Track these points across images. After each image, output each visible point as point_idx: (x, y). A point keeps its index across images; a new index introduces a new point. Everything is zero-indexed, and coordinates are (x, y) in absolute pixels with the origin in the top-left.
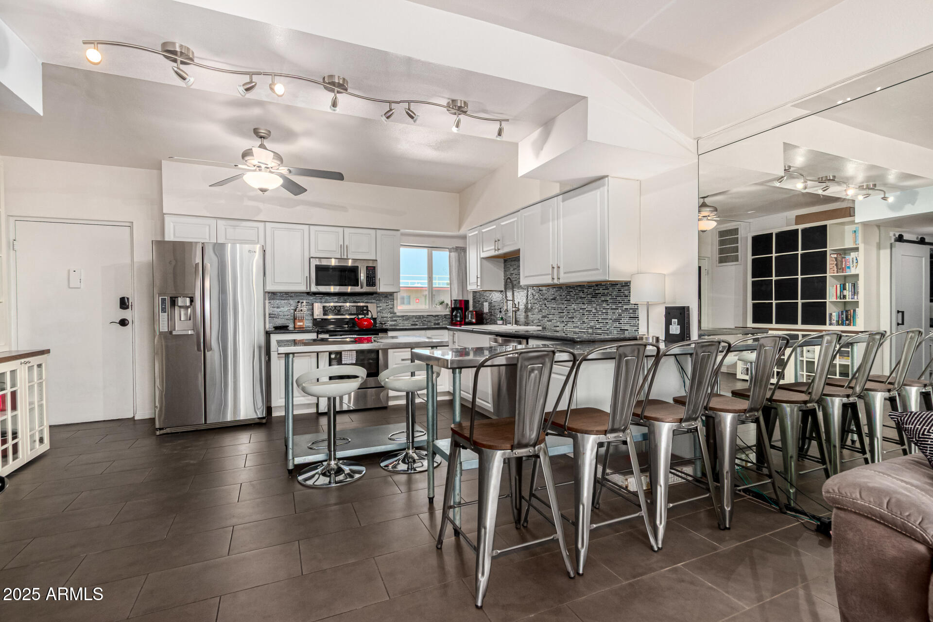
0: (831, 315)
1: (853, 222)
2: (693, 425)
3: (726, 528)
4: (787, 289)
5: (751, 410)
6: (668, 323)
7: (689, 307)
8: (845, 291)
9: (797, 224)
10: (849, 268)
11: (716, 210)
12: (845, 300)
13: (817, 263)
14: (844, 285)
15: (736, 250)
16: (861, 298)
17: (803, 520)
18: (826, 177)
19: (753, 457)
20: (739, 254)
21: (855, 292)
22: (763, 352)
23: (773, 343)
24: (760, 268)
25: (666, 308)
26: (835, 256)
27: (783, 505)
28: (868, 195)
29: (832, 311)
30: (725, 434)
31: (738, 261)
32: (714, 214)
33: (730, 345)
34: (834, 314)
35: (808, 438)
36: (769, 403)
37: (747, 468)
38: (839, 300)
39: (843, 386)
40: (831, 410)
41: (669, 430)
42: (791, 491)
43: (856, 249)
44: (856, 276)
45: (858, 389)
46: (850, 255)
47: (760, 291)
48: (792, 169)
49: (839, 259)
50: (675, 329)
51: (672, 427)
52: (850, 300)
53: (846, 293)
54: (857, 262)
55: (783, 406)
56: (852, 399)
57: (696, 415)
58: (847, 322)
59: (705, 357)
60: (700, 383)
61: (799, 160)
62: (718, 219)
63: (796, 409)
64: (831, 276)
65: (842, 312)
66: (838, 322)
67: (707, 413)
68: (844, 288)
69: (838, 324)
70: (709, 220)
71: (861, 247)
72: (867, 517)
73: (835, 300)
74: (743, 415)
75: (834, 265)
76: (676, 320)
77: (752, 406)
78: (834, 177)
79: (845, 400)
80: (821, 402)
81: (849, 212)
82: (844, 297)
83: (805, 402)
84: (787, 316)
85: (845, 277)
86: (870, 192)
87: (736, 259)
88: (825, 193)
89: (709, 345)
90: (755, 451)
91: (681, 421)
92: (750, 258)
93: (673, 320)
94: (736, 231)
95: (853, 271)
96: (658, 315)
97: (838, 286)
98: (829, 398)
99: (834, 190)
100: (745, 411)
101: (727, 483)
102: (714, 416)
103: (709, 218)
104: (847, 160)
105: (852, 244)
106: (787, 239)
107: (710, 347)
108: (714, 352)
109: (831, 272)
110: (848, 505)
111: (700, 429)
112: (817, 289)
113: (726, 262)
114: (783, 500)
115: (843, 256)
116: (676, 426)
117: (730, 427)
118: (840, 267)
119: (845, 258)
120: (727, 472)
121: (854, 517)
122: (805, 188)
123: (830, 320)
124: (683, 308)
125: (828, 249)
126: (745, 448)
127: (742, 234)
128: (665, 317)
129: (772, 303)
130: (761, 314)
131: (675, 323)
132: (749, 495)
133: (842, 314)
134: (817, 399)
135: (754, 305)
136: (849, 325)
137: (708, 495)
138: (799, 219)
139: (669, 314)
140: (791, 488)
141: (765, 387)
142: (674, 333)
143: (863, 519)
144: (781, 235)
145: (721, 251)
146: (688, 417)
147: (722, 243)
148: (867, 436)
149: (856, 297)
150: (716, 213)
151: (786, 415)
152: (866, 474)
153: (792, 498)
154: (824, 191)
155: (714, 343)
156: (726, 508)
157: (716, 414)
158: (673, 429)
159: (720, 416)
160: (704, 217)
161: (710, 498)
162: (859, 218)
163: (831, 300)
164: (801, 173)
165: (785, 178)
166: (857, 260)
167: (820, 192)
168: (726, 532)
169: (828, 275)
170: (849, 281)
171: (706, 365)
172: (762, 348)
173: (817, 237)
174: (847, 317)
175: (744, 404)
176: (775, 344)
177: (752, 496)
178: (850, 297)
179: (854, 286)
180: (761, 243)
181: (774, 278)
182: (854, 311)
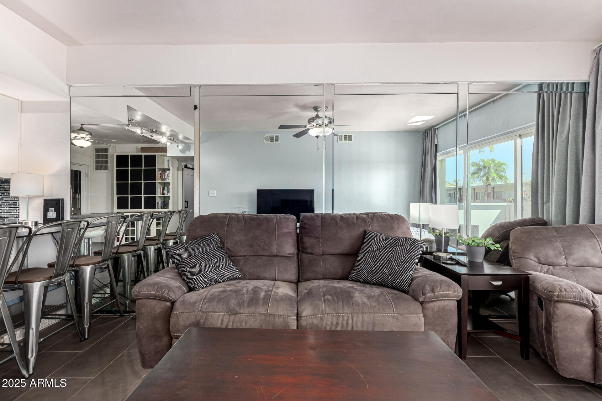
0: (158, 203)
1: (166, 155)
2: (61, 279)
3: (85, 339)
4: (136, 189)
5: (103, 261)
6: (46, 211)
7: (63, 199)
8: (164, 191)
9: (141, 152)
10: (166, 179)
11: (91, 134)
12: (164, 196)
13: (151, 175)
14: (164, 188)
15: (107, 162)
16: (171, 195)
17: (132, 316)
18: (152, 130)
19: (108, 291)
20: (109, 165)
21: (168, 192)
22: (110, 225)
23: (116, 220)
24: (121, 175)
25: (44, 200)
26: (160, 172)
27: (122, 311)
28: (171, 143)
29: (159, 201)
30: (86, 280)
31: (108, 170)
32: (89, 137)
33: (88, 223)
34: (160, 203)
35: (140, 271)
36: (116, 255)
37: (104, 298)
38: (162, 196)
39: (155, 240)
40: (149, 253)
41: (41, 287)
42: (127, 302)
43: (169, 170)
44: (169, 183)
45: (161, 240)
46: (166, 172)
47: (121, 189)
48: (134, 121)
49: (162, 174)
50: (52, 214)
51: (43, 284)
52: (166, 196)
53: (165, 192)
54: (169, 176)
55: (123, 255)
56: (159, 246)
57: (63, 271)
58: (165, 207)
59: (70, 232)
60: (66, 249)
61: (138, 117)
62: (93, 141)
63: (130, 256)
64: (158, 182)
65: (163, 202)
66: (161, 207)
67: (73, 269)
68: (164, 189)
69: (162, 209)
70: (85, 140)
71: (171, 168)
72: (150, 298)
73: (160, 196)
74: (98, 265)
75: (159, 177)
76: (53, 209)
77: (104, 259)
78: (156, 130)
79: (156, 246)
80: (144, 249)
81: (164, 150)
82: (164, 194)
83: (135, 251)
84: (136, 204)
85: (165, 183)
86: (172, 142)
87: (107, 168)
88: (151, 138)
89: (72, 224)
90: (109, 287)
91: (51, 278)
92: (115, 168)
93: (50, 209)
94: (106, 150)
95: (167, 181)
96: (38, 204)
97: (162, 188)
98: (148, 247)
99: (156, 137)
100: (99, 262)
101: (87, 311)
102: (78, 270)
103: (86, 139)
104: (162, 124)
105: (167, 166)
106: (136, 160)
107: (73, 225)
108: (76, 228)
109: (158, 181)
110: (142, 295)
111: (67, 281)
112: (151, 189)
113: (100, 170)
114: (122, 308)
115: (163, 172)
116: (47, 282)
117: (89, 274)
118: (162, 179)
119: (164, 173)
120: (87, 303)
121: (144, 300)
122: (142, 133)
123: (158, 206)
124: (59, 200)
125: (157, 168)
126: (103, 286)
127: (110, 152)
128: (44, 206)
129: (128, 197)
130: (122, 204)
131: (52, 211)
132: (104, 314)
133: (163, 203)
134: (141, 248)
135: (118, 198)
136: (166, 208)
137: (73, 322)
138: (143, 150)
139: (47, 204)
140: (127, 301)
141: (111, 246)
142: (51, 218)
143: (148, 300)
144: (133, 157)
145: (97, 162)
146: (57, 274)
147: (97, 156)
148: (166, 263)
149: (169, 194)
150: (91, 136)
151: (125, 260)
152: (150, 278)
153: (128, 306)
154: (151, 137)
155: (76, 222)
156: (85, 326)
157: (80, 268)
158: (44, 285)
159: (83, 269)
160: (82, 137)
161: (74, 324)
162: (169, 154)
163: (158, 196)
164: (139, 124)
165: (130, 125)
166: (169, 175)
167: (150, 137)
168: (86, 341)
169: (157, 182)
170: (166, 185)
171: (70, 238)
172: (110, 223)
173: (151, 160)
174: (165, 205)
175: (99, 258)
176: (117, 221)
177: (105, 314)
178: (166, 194)
179: (168, 188)
180: (122, 160)
181: (129, 182)
182: (168, 201)
